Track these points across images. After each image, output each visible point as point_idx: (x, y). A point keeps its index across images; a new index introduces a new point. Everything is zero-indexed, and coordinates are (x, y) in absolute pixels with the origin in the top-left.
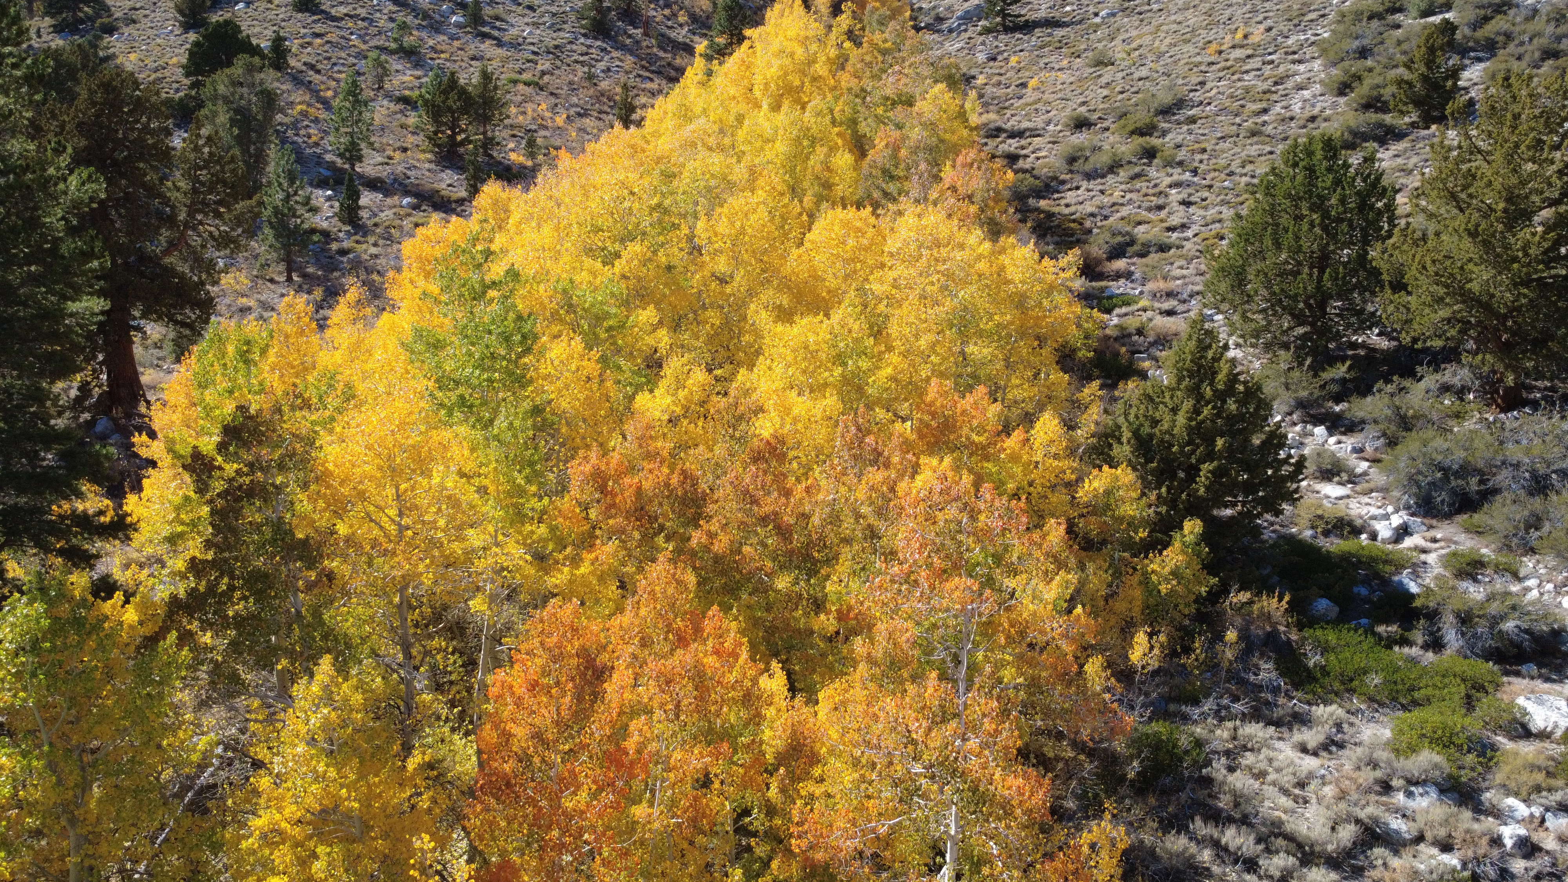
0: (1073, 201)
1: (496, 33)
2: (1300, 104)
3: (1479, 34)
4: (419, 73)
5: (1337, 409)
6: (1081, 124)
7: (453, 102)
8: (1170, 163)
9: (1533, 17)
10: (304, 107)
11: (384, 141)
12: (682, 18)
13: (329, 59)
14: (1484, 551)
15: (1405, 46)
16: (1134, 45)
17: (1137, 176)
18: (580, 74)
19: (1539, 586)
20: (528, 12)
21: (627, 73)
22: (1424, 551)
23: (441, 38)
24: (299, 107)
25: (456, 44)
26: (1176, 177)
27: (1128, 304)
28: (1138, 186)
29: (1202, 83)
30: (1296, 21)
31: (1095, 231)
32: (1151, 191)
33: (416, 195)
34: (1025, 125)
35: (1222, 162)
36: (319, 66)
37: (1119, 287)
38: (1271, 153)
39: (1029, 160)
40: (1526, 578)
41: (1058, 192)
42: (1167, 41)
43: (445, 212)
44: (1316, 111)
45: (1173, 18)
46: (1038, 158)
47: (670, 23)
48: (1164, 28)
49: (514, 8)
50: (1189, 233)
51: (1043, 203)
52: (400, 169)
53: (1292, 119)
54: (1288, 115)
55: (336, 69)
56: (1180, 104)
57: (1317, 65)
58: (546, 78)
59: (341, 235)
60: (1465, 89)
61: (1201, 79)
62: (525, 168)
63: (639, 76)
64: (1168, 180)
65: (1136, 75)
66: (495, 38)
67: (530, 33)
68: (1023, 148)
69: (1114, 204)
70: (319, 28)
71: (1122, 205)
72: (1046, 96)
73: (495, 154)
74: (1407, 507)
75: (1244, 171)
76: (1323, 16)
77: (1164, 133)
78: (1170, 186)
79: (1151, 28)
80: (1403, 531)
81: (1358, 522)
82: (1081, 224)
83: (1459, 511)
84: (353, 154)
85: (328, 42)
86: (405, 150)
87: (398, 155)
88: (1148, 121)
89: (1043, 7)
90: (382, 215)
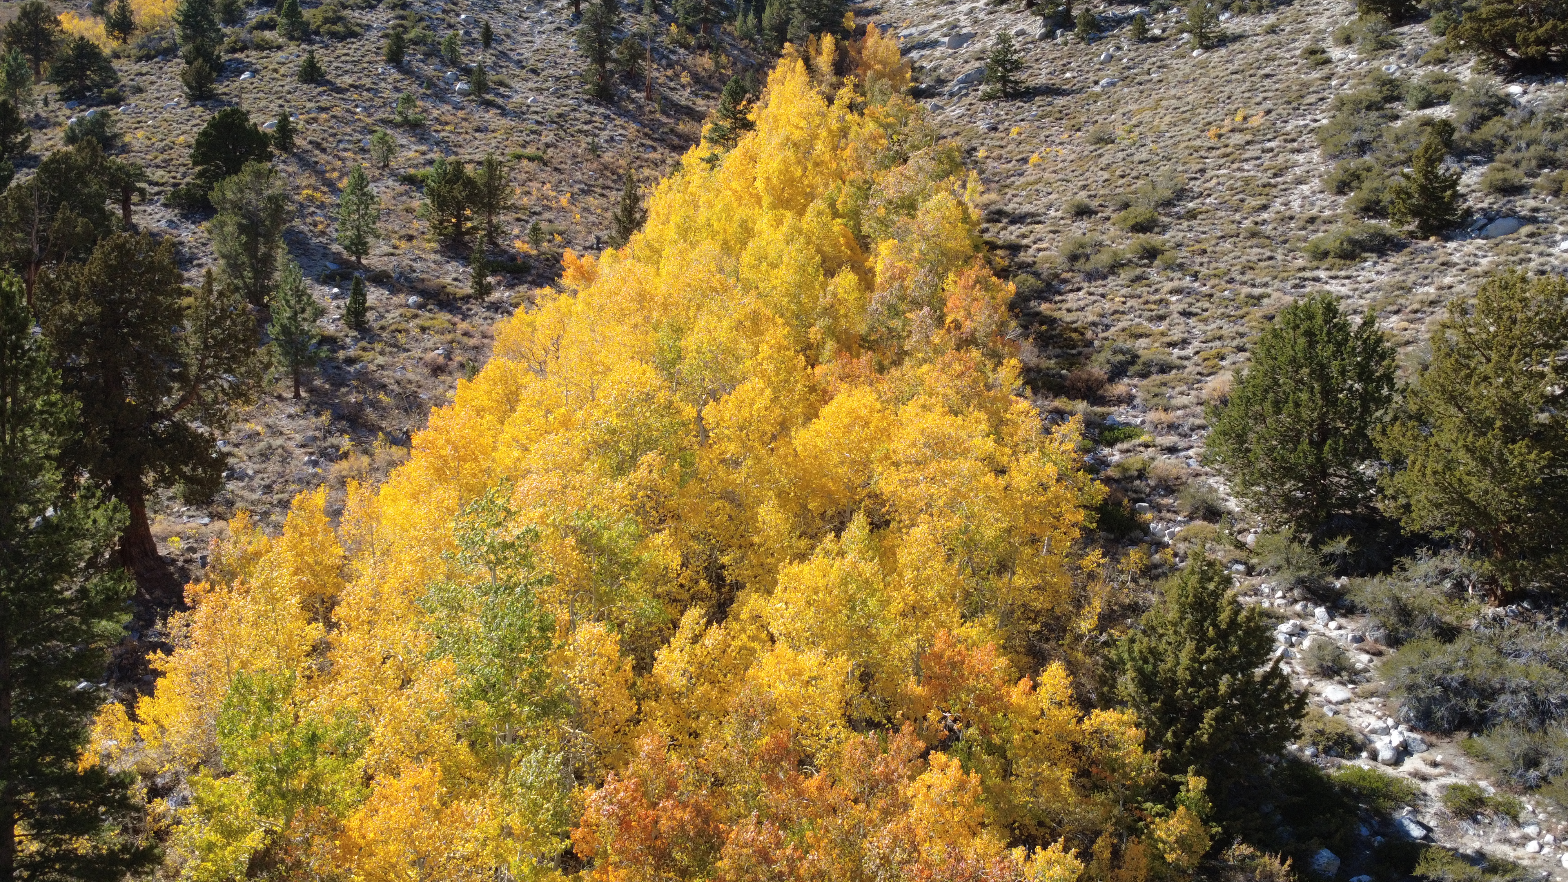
0: (1074, 306)
1: (500, 101)
2: (1299, 202)
3: (1477, 136)
4: (424, 148)
5: (1338, 585)
6: (1082, 212)
7: (460, 192)
8: (1169, 266)
9: (1530, 119)
10: (310, 192)
11: (390, 227)
12: (685, 78)
13: (335, 135)
14: (1483, 784)
15: (1403, 145)
16: (1134, 121)
17: (1137, 279)
18: (584, 145)
19: (1539, 834)
20: (532, 76)
21: (630, 142)
22: (1425, 778)
23: (446, 107)
24: (305, 192)
25: (460, 114)
26: (1176, 284)
27: (1130, 437)
28: (1138, 292)
29: (1202, 171)
30: (1295, 105)
31: (1096, 343)
32: (1153, 298)
33: (422, 293)
34: (1027, 208)
35: (1222, 266)
36: (325, 145)
37: (1121, 414)
38: (1271, 258)
39: (1031, 251)
40: (1527, 824)
41: (1061, 294)
42: (1167, 119)
43: (450, 312)
44: (1314, 212)
45: (1173, 92)
46: (1039, 250)
47: (672, 84)
48: (1164, 103)
49: (517, 71)
50: (1189, 351)
51: (1044, 307)
52: (406, 262)
53: (1291, 218)
54: (1288, 214)
55: (341, 146)
56: (1181, 194)
57: (1316, 155)
58: (550, 151)
59: (348, 340)
60: (1462, 195)
61: (1200, 166)
62: (530, 256)
63: (643, 145)
64: (1169, 285)
65: (1136, 158)
66: (499, 107)
67: (534, 101)
68: (1024, 236)
69: (1116, 312)
70: (325, 101)
71: (1123, 313)
72: (1046, 175)
73: (500, 241)
74: (1407, 720)
75: (1245, 279)
76: (1322, 99)
77: (1165, 228)
78: (1171, 293)
79: (1150, 102)
80: (1403, 752)
81: (1359, 738)
82: (1082, 334)
83: (1458, 728)
84: (359, 246)
85: (334, 117)
86: (410, 238)
87: (404, 245)
88: (1148, 216)
89: (1044, 72)
90: (389, 316)
